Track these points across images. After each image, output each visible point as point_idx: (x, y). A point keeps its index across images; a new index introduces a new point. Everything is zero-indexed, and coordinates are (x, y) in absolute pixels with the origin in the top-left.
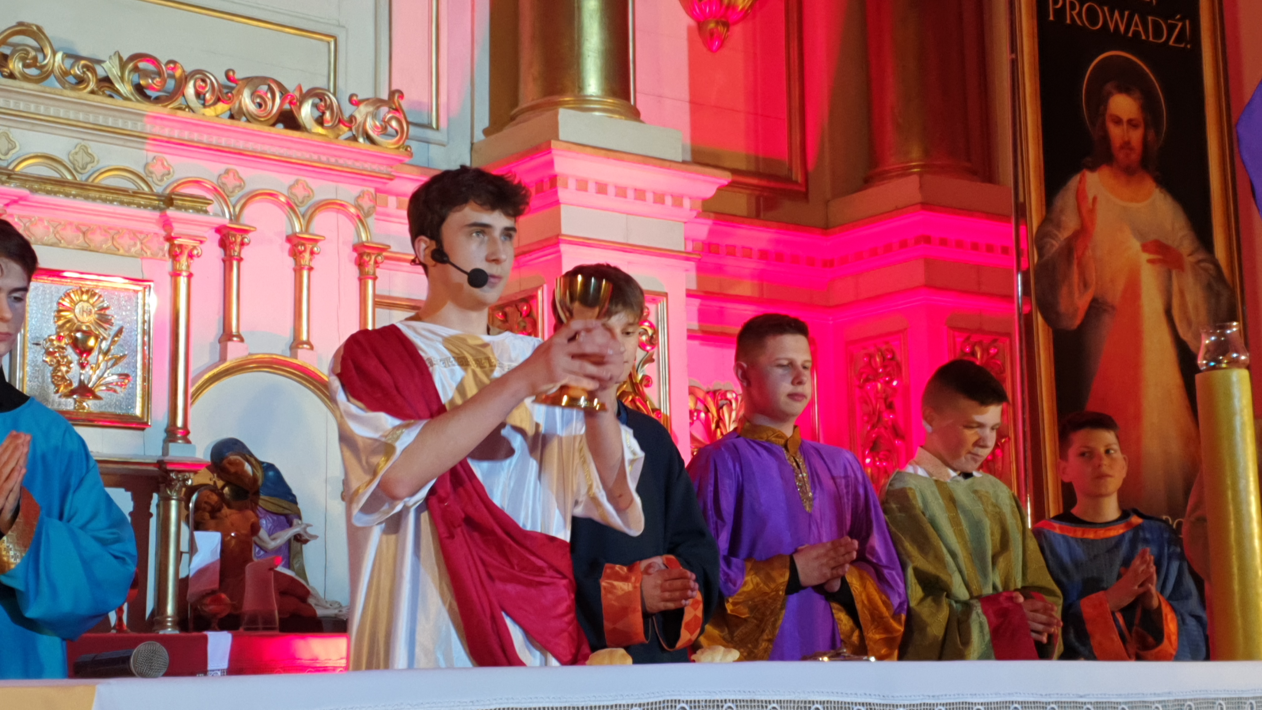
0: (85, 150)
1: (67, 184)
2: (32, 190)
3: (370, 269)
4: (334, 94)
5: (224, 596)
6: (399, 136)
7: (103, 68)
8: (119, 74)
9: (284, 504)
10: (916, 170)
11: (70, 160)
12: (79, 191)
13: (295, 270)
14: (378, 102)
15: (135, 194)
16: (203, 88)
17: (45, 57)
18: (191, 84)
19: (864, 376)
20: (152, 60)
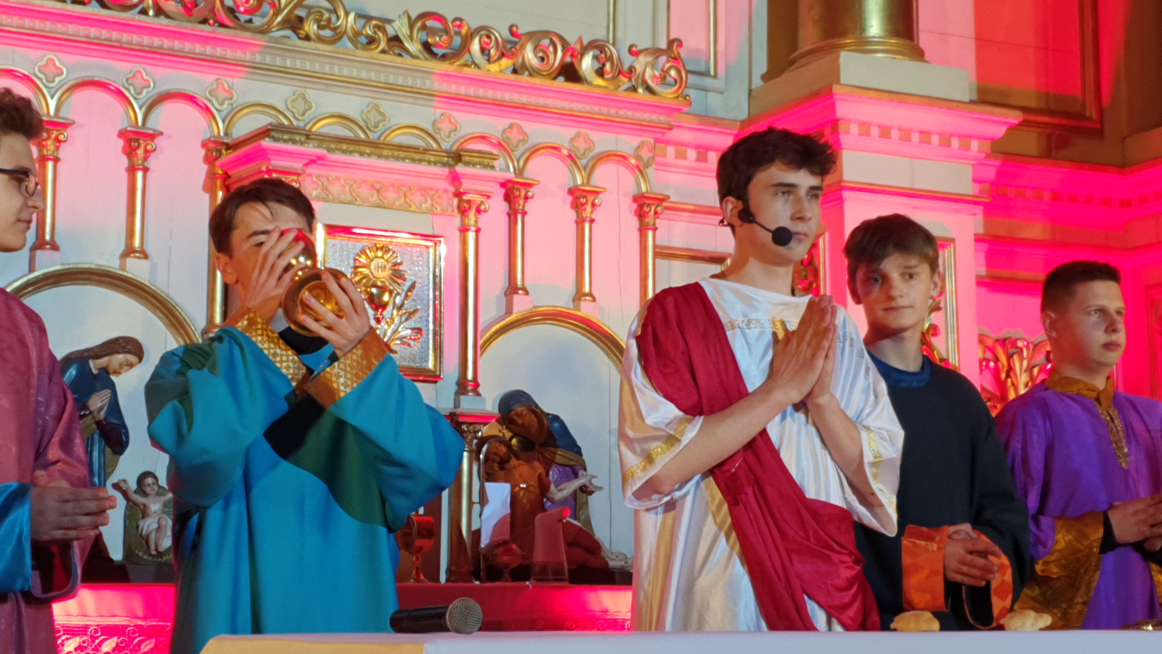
0: (377, 108)
1: (361, 143)
2: (329, 150)
3: (650, 220)
4: (614, 45)
5: (514, 546)
6: (678, 85)
7: (393, 27)
8: (408, 33)
9: (570, 455)
11: (363, 120)
12: (373, 150)
13: (577, 222)
14: (657, 52)
15: (426, 151)
16: (488, 44)
17: (338, 18)
18: (476, 41)
20: (439, 18)
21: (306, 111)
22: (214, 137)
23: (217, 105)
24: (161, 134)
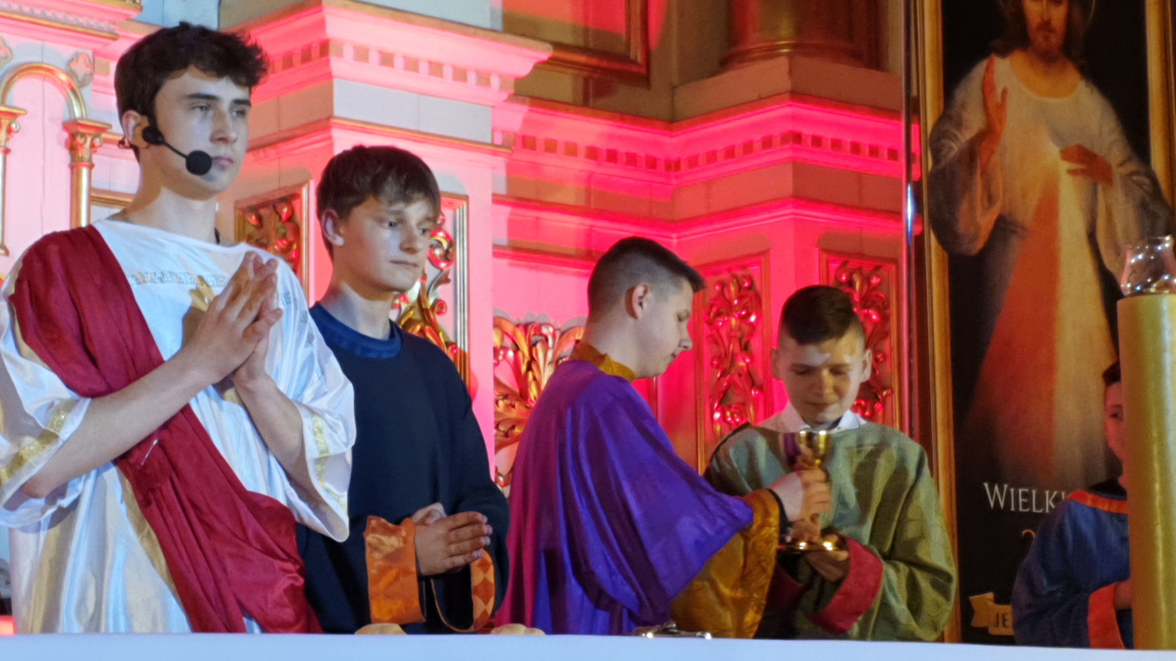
3: (84, 153)
10: (785, 51)
19: (714, 309)
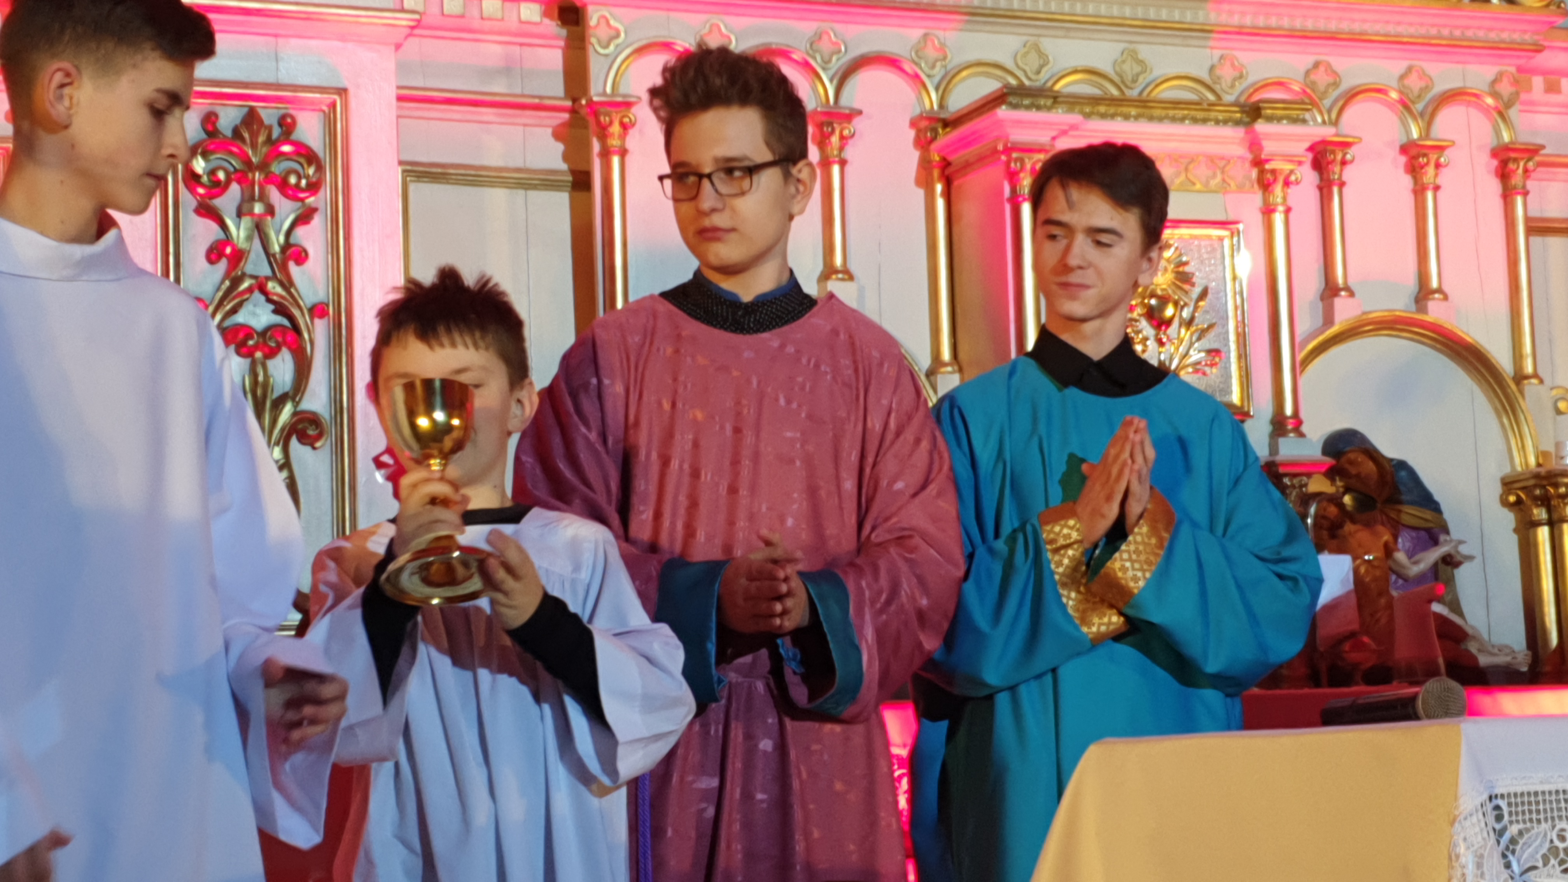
0: (1133, 55)
1: (1117, 102)
2: (1085, 115)
3: (1517, 180)
5: (1367, 639)
9: (1428, 515)
11: (1117, 72)
12: (1138, 110)
13: (1415, 192)
15: (1204, 106)
21: (1041, 67)
22: (926, 112)
23: (926, 69)
24: (860, 113)
